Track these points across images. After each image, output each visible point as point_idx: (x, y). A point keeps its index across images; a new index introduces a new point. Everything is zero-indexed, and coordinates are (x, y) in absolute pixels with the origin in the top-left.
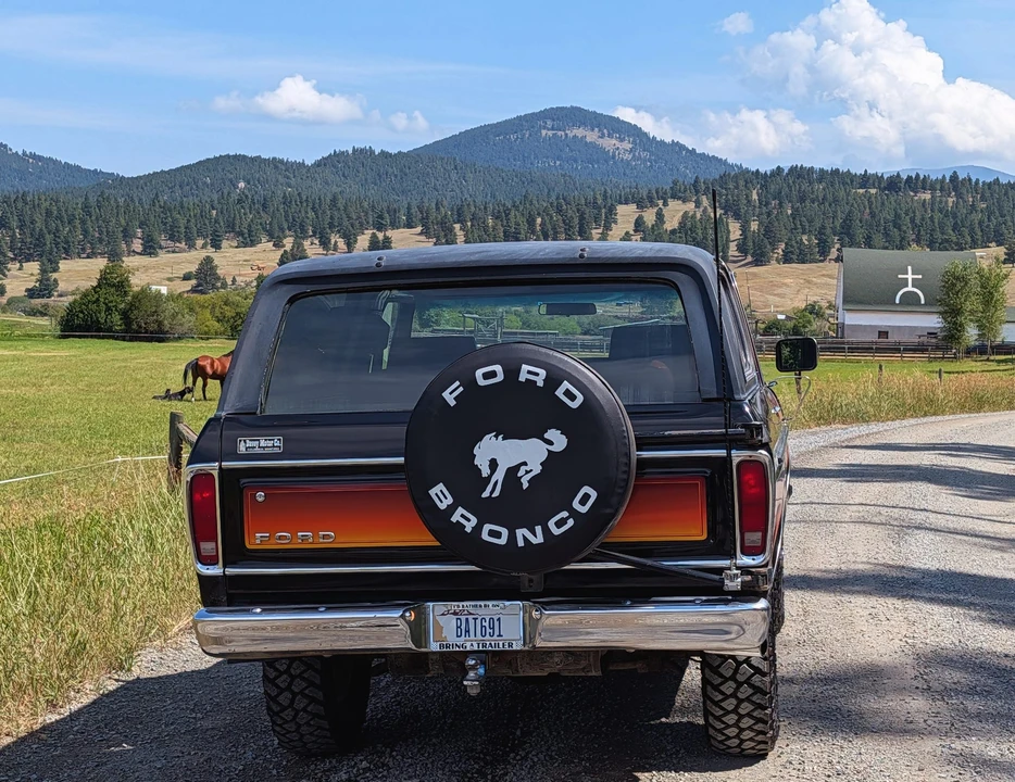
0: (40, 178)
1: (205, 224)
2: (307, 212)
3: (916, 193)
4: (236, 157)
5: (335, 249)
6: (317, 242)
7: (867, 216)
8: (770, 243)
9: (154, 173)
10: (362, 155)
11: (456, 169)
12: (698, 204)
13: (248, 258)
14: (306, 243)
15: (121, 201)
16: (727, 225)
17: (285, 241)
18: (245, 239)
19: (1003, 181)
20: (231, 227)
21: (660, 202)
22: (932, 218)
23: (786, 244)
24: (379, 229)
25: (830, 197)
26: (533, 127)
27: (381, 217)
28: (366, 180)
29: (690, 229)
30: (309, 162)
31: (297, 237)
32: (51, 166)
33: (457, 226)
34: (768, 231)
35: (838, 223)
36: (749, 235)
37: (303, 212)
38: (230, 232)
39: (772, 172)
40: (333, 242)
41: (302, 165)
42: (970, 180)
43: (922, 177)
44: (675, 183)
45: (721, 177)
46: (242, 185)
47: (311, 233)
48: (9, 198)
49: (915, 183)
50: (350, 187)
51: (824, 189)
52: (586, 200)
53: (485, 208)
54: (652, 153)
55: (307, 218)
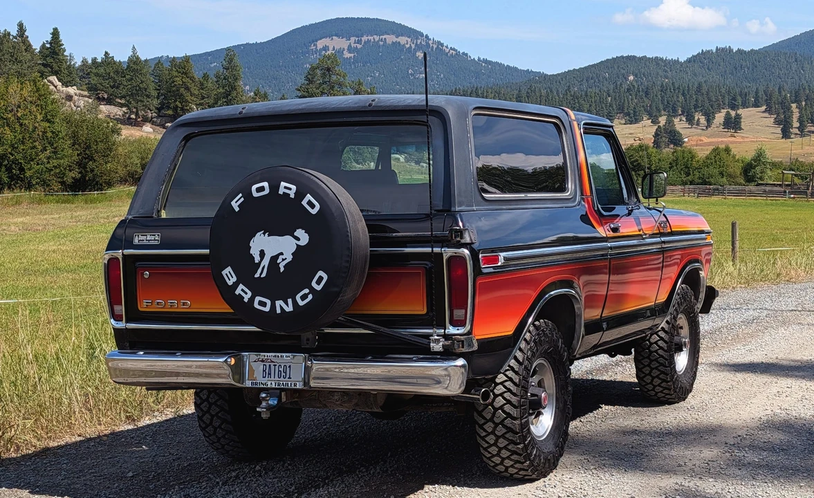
0: (489, 77)
1: (601, 107)
2: (678, 97)
4: (629, 58)
5: (698, 124)
6: (684, 119)
9: (569, 71)
10: (724, 53)
13: (632, 132)
14: (676, 120)
15: (544, 92)
17: (660, 119)
18: (631, 118)
20: (621, 109)
24: (733, 109)
27: (734, 99)
28: (725, 71)
30: (682, 60)
31: (669, 116)
32: (498, 68)
33: (794, 106)
37: (675, 98)
38: (620, 113)
40: (696, 118)
41: (678, 61)
46: (631, 78)
47: (680, 113)
48: (467, 92)
50: (713, 77)
55: (678, 101)
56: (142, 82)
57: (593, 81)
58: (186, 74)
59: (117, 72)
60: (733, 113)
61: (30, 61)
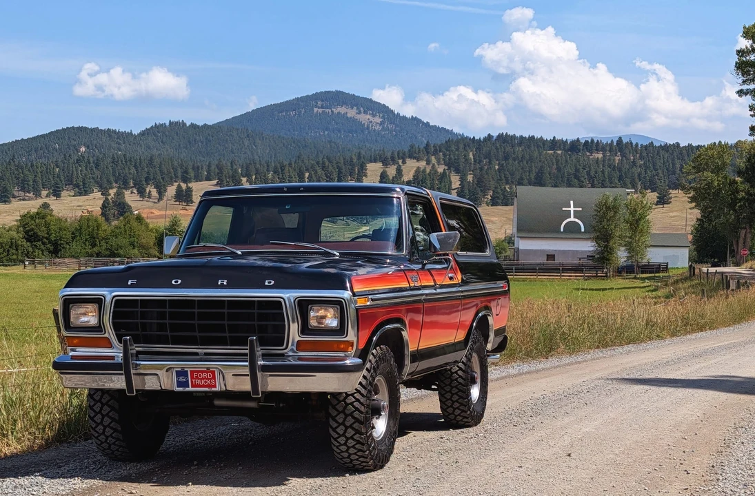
1: (49, 179)
2: (130, 169)
3: (591, 153)
4: (80, 129)
5: (150, 197)
6: (135, 191)
7: (554, 171)
8: (482, 191)
9: (16, 141)
10: (177, 127)
11: (248, 137)
12: (428, 162)
13: (81, 204)
14: (127, 193)
16: (450, 178)
17: (110, 191)
18: (80, 189)
19: (656, 144)
20: (70, 181)
21: (400, 161)
22: (603, 172)
23: (494, 191)
24: (184, 182)
25: (527, 157)
26: (307, 106)
27: (186, 172)
28: (179, 145)
29: (422, 181)
30: (136, 132)
31: (120, 188)
33: (244, 179)
34: (480, 182)
35: (533, 176)
36: (466, 184)
37: (127, 169)
38: (69, 184)
39: (485, 138)
40: (147, 191)
41: (131, 133)
42: (631, 143)
43: (596, 141)
44: (412, 146)
45: (446, 142)
46: (83, 149)
47: (132, 185)
49: (591, 146)
50: (167, 151)
51: (523, 150)
52: (344, 159)
53: (268, 166)
54: (397, 126)
55: (130, 173)
57: (42, 152)
60: (184, 186)
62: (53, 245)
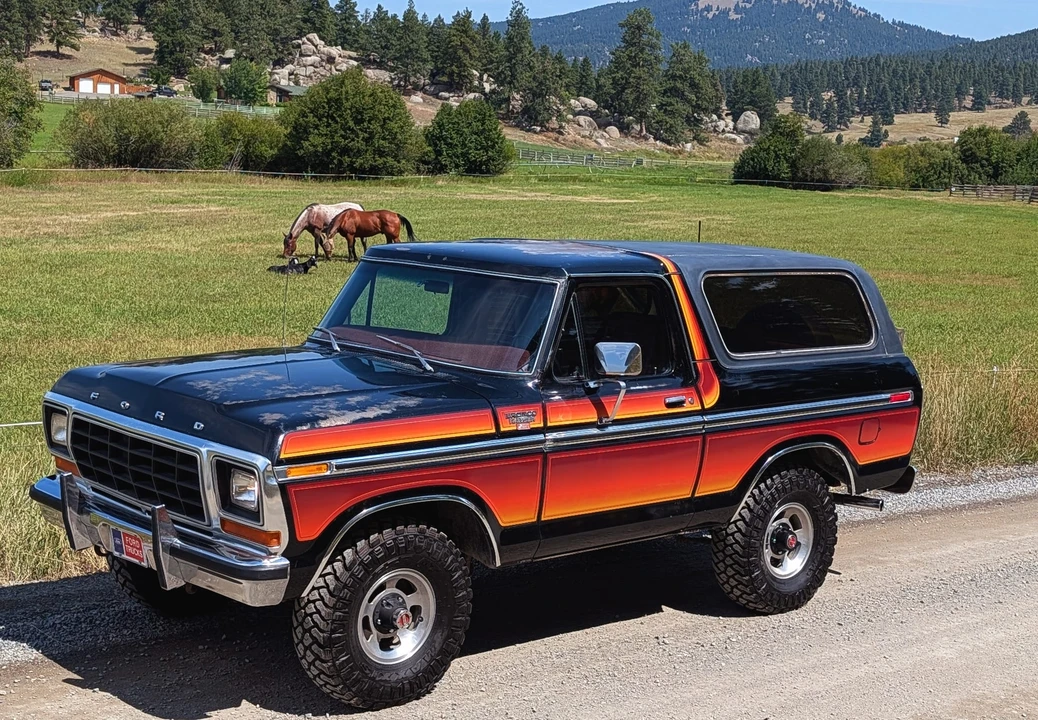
56: (413, 41)
57: (1030, 50)
58: (463, 31)
59: (390, 30)
61: (286, 15)
62: (994, 168)
